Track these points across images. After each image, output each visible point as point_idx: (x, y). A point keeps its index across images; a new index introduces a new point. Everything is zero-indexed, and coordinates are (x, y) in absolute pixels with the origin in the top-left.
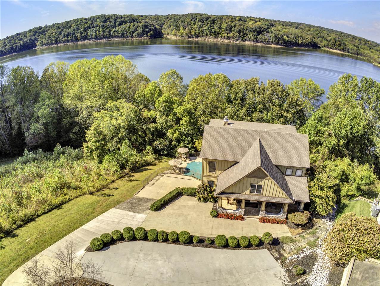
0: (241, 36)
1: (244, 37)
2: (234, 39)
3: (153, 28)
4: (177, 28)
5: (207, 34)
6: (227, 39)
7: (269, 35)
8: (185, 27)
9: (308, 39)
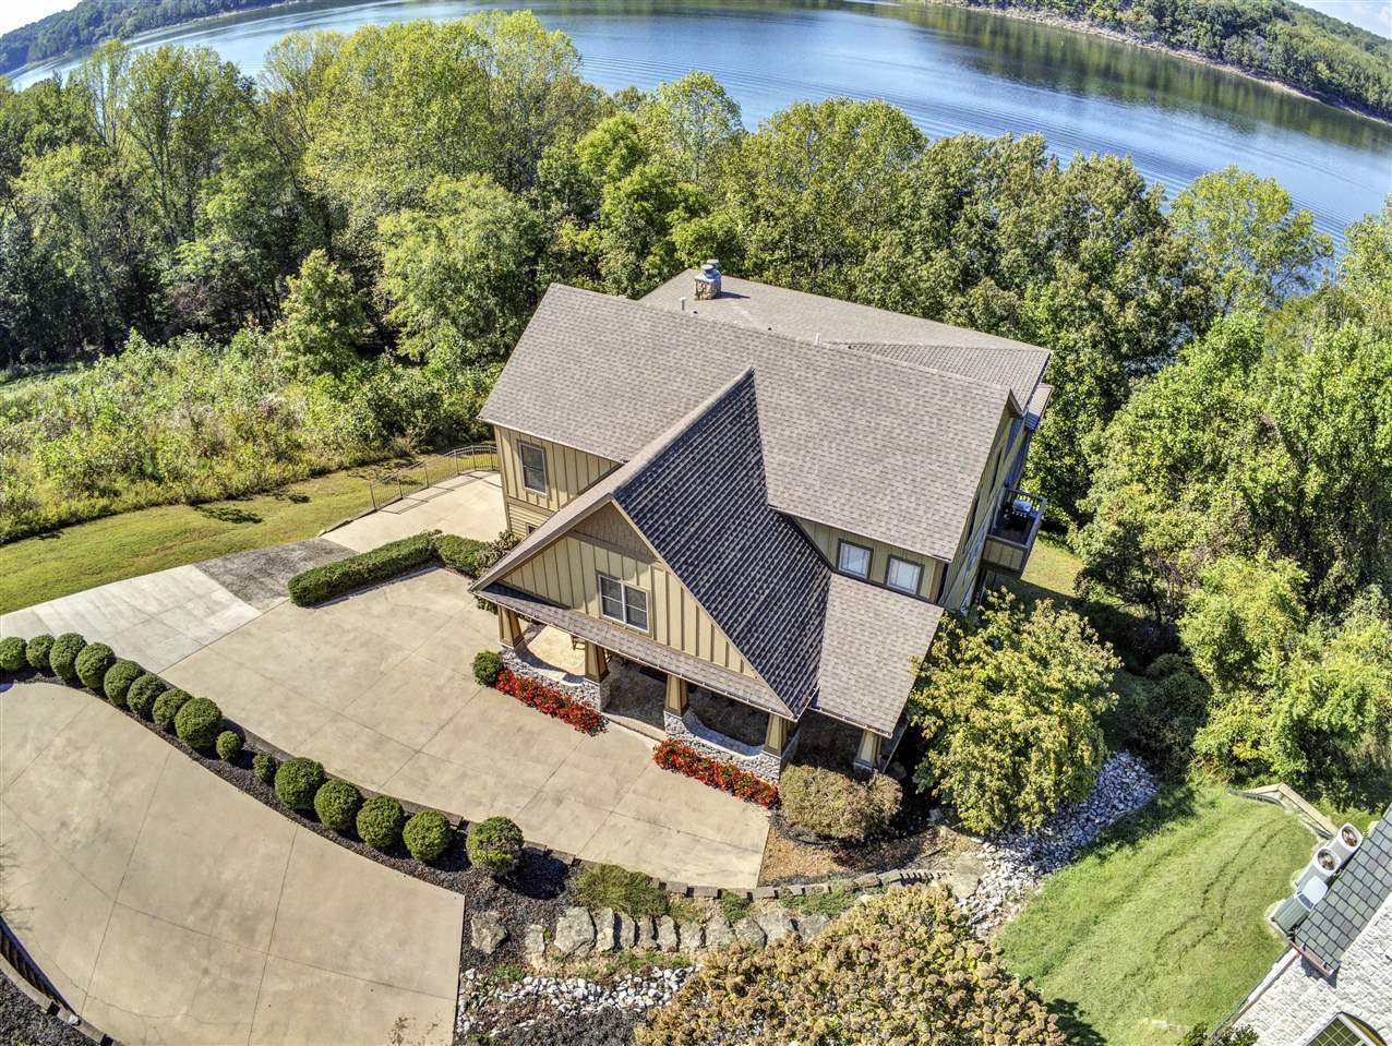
0: (1164, 29)
1: (1175, 32)
2: (1139, 35)
6: (1113, 28)
7: (1265, 44)
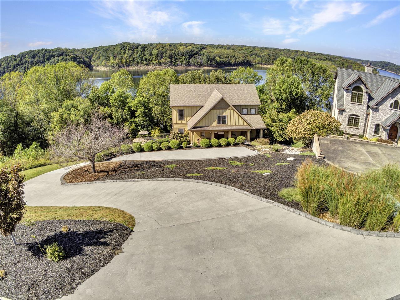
0: (173, 62)
1: (175, 62)
2: (166, 65)
3: (82, 60)
4: (107, 59)
5: (138, 62)
6: (159, 65)
7: (201, 57)
8: (115, 57)
9: (241, 57)
